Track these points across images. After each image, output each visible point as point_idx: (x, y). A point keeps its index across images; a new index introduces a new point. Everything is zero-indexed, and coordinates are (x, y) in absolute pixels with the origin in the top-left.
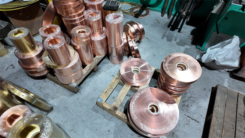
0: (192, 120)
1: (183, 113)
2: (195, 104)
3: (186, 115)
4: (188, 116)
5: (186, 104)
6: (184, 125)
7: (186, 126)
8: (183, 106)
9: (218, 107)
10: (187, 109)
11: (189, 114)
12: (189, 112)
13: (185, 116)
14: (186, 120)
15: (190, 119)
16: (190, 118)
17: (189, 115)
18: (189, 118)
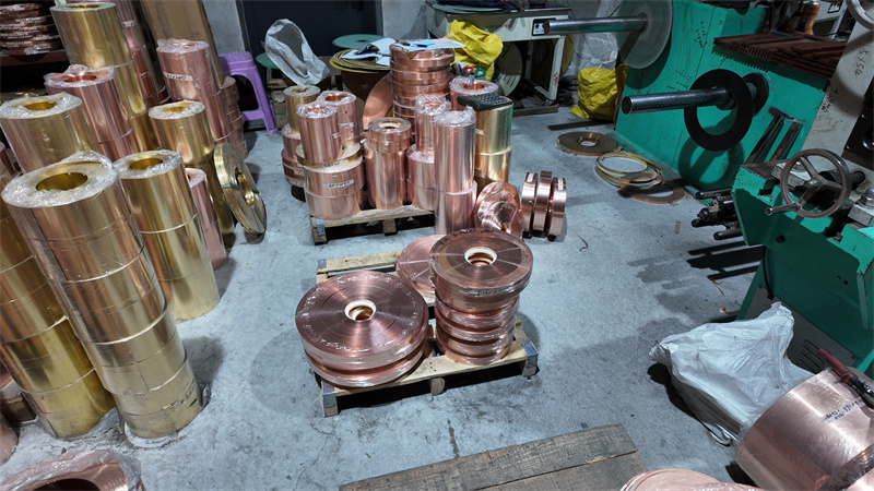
0: (448, 441)
1: (451, 415)
2: (507, 425)
3: (449, 422)
4: (451, 431)
5: (483, 408)
6: (416, 433)
7: (419, 439)
8: (471, 404)
9: (533, 455)
10: (471, 417)
11: (460, 428)
12: (468, 425)
13: (445, 423)
14: (436, 431)
15: (450, 438)
16: (452, 435)
17: (458, 429)
18: (448, 434)
